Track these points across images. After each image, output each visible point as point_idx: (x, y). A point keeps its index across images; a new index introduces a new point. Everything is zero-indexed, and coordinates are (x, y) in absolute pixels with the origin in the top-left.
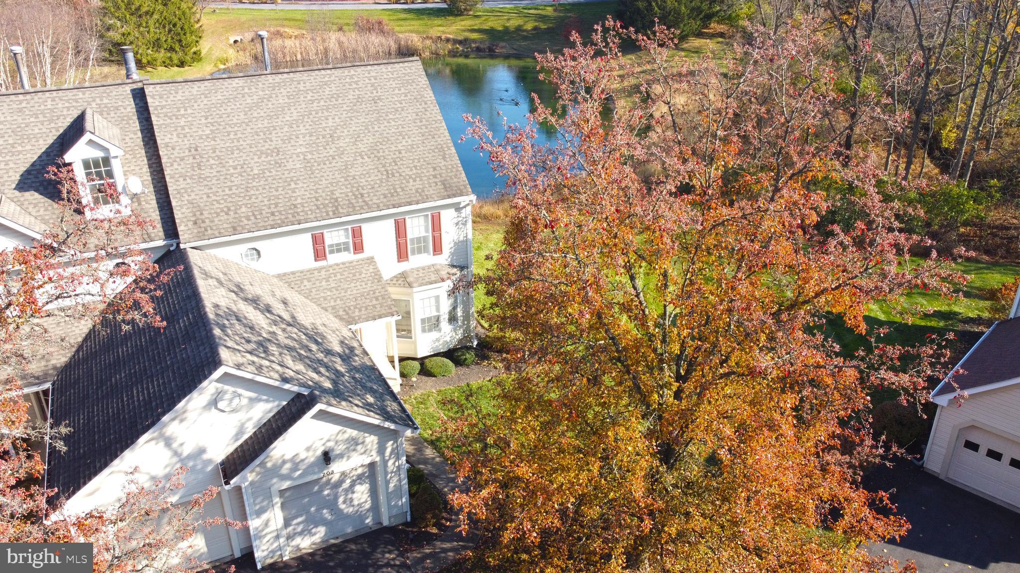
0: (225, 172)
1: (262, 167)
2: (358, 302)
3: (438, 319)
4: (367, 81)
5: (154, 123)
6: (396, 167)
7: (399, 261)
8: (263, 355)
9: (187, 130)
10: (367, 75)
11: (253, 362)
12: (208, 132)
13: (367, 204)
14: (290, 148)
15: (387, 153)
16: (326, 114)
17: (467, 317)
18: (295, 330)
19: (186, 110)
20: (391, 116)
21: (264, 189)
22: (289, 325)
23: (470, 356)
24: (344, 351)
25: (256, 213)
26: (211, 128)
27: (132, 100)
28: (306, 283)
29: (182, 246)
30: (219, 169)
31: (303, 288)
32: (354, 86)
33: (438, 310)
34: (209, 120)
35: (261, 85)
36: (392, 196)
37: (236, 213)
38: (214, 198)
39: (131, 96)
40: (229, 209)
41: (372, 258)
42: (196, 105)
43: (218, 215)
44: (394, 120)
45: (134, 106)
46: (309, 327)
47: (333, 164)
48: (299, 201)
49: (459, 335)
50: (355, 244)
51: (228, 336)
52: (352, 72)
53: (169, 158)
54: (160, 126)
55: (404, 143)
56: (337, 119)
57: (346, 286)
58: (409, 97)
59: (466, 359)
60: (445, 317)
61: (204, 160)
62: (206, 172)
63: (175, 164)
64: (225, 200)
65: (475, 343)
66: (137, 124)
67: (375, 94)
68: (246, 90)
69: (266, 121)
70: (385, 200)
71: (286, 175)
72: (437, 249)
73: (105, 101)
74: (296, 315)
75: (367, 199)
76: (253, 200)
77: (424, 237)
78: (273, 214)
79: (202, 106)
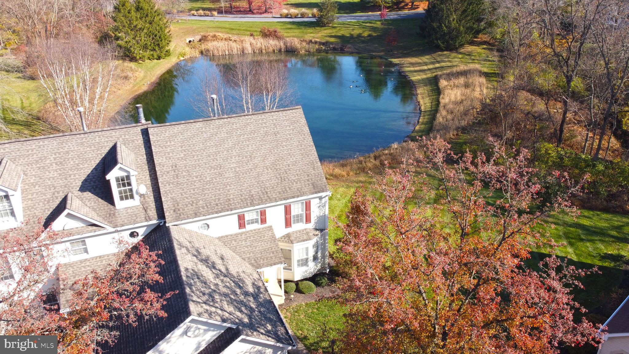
0: (191, 180)
1: (212, 176)
2: (263, 255)
3: (307, 260)
4: (272, 122)
5: (153, 151)
6: (286, 175)
7: (286, 228)
8: (211, 304)
9: (171, 155)
10: (271, 118)
11: (207, 310)
12: (182, 156)
13: (269, 198)
14: (227, 164)
15: (281, 166)
16: (248, 143)
17: (323, 257)
18: (228, 280)
19: (170, 143)
20: (284, 144)
21: (212, 190)
22: (225, 276)
23: (325, 281)
24: (255, 292)
25: (208, 204)
26: (184, 153)
27: (141, 136)
28: (233, 242)
29: (167, 225)
30: (188, 178)
31: (232, 245)
32: (264, 125)
33: (307, 254)
34: (183, 148)
35: (212, 126)
36: (284, 193)
37: (197, 205)
38: (185, 195)
39: (141, 133)
40: (193, 203)
41: (271, 227)
42: (176, 139)
43: (187, 206)
44: (286, 146)
45: (142, 139)
46: (236, 276)
47: (251, 174)
48: (232, 197)
49: (319, 266)
50: (261, 219)
51: (193, 292)
52: (263, 117)
53: (161, 172)
54: (156, 152)
55: (291, 160)
56: (254, 146)
57: (256, 244)
58: (295, 131)
59: (322, 283)
60: (311, 257)
61: (180, 173)
62: (181, 180)
63: (164, 175)
64: (191, 197)
65: (328, 271)
66: (144, 150)
67: (276, 130)
68: (204, 129)
69: (214, 148)
70: (280, 195)
71: (225, 181)
72: (308, 220)
73: (127, 137)
74: (228, 267)
75: (269, 195)
76: (206, 196)
77: (301, 214)
78: (217, 205)
79: (179, 140)
